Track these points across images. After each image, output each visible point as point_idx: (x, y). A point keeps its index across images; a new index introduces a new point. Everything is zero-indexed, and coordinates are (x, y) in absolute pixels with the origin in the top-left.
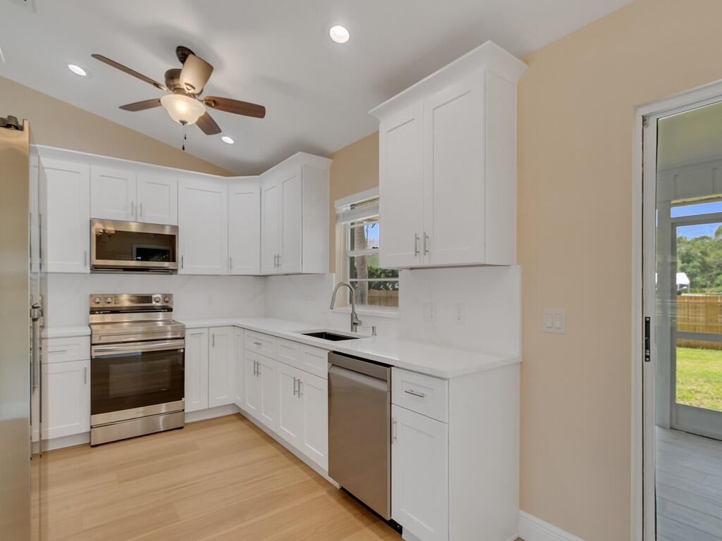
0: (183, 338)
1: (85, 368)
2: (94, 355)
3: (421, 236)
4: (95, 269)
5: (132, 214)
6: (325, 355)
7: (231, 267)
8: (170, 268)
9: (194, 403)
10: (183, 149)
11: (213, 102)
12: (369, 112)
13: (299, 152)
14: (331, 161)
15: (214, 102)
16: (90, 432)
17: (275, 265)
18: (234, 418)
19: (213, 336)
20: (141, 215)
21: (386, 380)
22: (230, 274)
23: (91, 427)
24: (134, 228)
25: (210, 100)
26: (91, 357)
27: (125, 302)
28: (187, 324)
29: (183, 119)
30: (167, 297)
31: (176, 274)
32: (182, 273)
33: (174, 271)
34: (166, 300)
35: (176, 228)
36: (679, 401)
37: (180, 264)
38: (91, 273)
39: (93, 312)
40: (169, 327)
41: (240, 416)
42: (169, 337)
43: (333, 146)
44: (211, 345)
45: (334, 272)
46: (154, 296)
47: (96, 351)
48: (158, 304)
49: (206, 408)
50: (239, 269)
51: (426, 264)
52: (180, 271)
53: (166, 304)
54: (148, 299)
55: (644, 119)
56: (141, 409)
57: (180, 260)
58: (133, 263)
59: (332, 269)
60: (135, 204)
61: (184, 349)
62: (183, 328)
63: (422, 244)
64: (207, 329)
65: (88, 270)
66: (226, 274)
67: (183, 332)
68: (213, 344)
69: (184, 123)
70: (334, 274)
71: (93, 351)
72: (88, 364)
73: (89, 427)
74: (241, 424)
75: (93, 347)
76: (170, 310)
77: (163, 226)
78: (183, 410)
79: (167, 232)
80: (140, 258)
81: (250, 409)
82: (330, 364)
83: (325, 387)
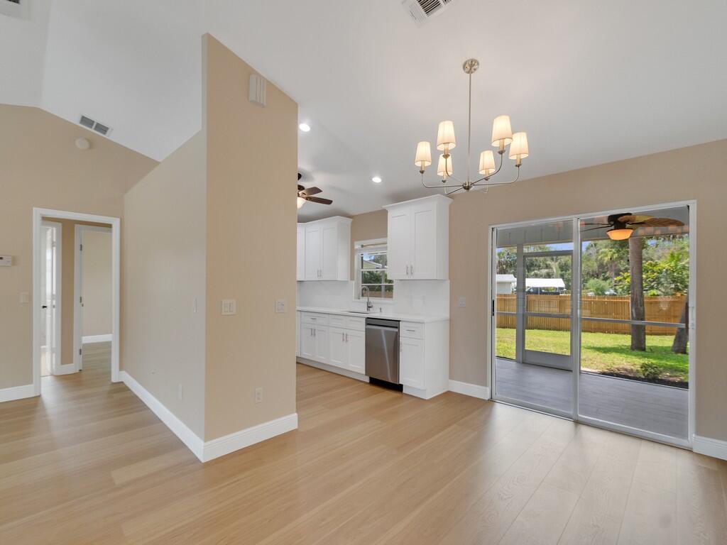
3: (409, 266)
6: (364, 320)
14: (352, 220)
17: (319, 275)
21: (398, 327)
36: (526, 348)
43: (354, 212)
51: (412, 278)
55: (493, 229)
59: (352, 278)
63: (410, 270)
70: (354, 281)
82: (367, 324)
83: (363, 335)
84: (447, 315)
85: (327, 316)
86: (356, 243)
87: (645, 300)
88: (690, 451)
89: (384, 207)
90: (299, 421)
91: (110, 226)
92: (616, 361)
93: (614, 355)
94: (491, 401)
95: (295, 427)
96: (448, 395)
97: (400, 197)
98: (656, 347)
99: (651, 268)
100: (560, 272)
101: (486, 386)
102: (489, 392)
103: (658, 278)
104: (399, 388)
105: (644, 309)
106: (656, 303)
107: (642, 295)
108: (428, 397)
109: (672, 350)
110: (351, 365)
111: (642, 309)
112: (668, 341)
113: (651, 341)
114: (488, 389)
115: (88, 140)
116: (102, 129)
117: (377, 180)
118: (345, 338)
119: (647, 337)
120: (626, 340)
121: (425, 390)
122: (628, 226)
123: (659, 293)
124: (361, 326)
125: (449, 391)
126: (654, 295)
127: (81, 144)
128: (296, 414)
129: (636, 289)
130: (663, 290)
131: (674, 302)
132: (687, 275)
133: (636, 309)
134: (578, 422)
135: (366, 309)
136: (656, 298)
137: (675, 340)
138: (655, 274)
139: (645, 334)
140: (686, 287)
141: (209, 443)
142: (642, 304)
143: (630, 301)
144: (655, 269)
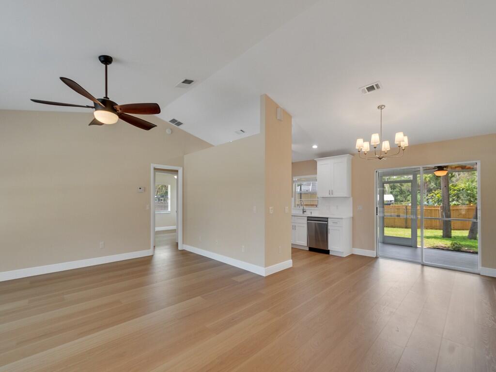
3: (330, 190)
6: (306, 218)
21: (327, 221)
51: (332, 196)
55: (376, 171)
63: (331, 192)
82: (308, 220)
83: (306, 226)
84: (351, 215)
86: (294, 177)
87: (451, 208)
88: (479, 274)
89: (315, 159)
90: (293, 263)
91: (177, 171)
92: (435, 242)
93: (433, 240)
94: (377, 258)
95: (291, 266)
96: (352, 256)
97: (324, 155)
98: (458, 236)
99: (452, 188)
100: (390, 190)
101: (374, 250)
102: (375, 254)
103: (457, 194)
104: (327, 252)
105: (450, 213)
106: (457, 210)
107: (449, 205)
108: (345, 255)
109: (468, 238)
110: (297, 242)
111: (449, 213)
112: (466, 233)
113: (455, 233)
114: (375, 252)
115: (171, 129)
116: (179, 124)
117: (315, 147)
118: (294, 228)
119: (452, 231)
120: (440, 233)
121: (343, 252)
122: (445, 169)
123: (459, 203)
124: (305, 221)
125: (353, 254)
126: (455, 205)
127: (168, 131)
128: (291, 260)
129: (445, 201)
130: (461, 202)
131: (468, 209)
132: (476, 192)
133: (445, 213)
134: (423, 265)
135: (302, 213)
136: (456, 207)
137: (470, 232)
138: (456, 191)
139: (451, 229)
140: (476, 199)
141: (266, 268)
142: (449, 210)
143: (440, 209)
144: (456, 188)
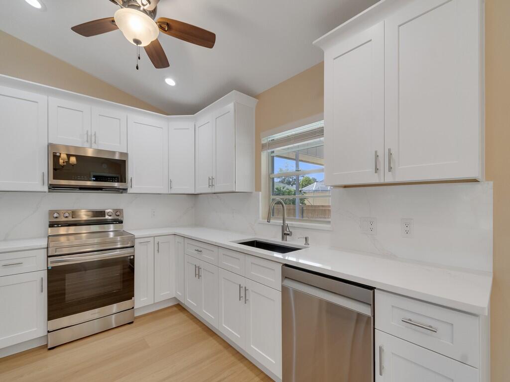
0: (133, 247)
1: (42, 278)
2: (50, 266)
3: (382, 153)
4: (53, 188)
5: (87, 141)
6: (279, 268)
7: (171, 188)
8: (120, 187)
9: (142, 299)
10: (137, 68)
11: (167, 26)
12: (314, 43)
13: (234, 91)
14: (257, 100)
15: (168, 24)
16: (47, 335)
17: (209, 185)
18: (175, 309)
19: (158, 244)
20: (95, 142)
21: (370, 303)
22: (170, 193)
23: (49, 332)
24: (90, 153)
25: (164, 23)
26: (48, 268)
27: (84, 216)
28: (137, 234)
29: (138, 38)
30: (119, 212)
31: (126, 193)
32: (131, 192)
33: (125, 190)
34: (118, 214)
35: (126, 154)
37: (129, 185)
38: (49, 192)
39: (52, 225)
40: (119, 238)
41: (180, 307)
42: (119, 246)
44: (156, 251)
45: (261, 191)
46: (106, 211)
47: (52, 262)
48: (110, 218)
49: (153, 303)
50: (177, 189)
52: (130, 191)
53: (117, 218)
54: (102, 213)
56: (97, 310)
57: (129, 181)
58: (89, 183)
59: (258, 189)
60: (89, 134)
61: (134, 256)
62: (133, 238)
63: (383, 163)
64: (153, 238)
65: (46, 189)
66: (167, 193)
67: (133, 242)
68: (158, 250)
69: (137, 42)
70: (260, 193)
71: (49, 262)
72: (44, 275)
73: (47, 332)
74: (182, 316)
75: (49, 259)
76: (121, 222)
77: (114, 153)
78: (133, 308)
79: (117, 157)
80: (94, 179)
81: (190, 303)
85: (215, 249)
